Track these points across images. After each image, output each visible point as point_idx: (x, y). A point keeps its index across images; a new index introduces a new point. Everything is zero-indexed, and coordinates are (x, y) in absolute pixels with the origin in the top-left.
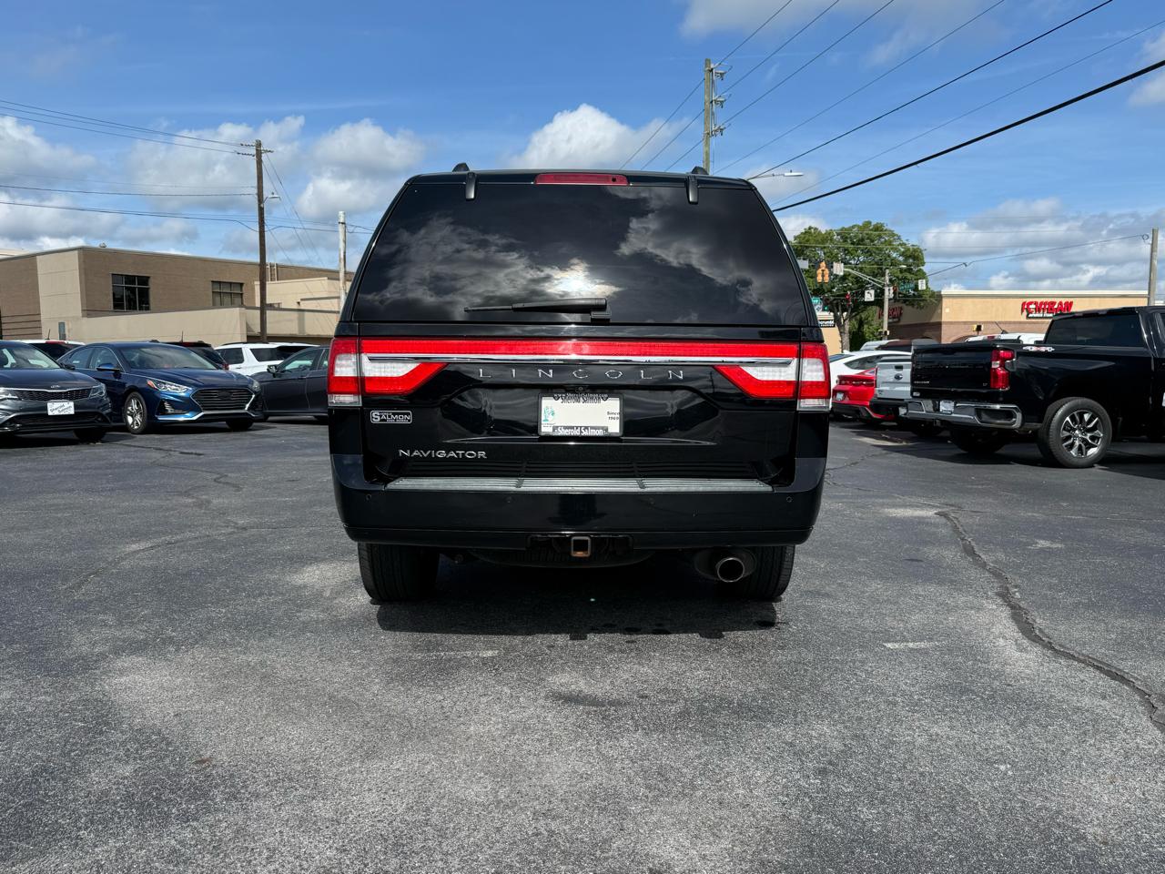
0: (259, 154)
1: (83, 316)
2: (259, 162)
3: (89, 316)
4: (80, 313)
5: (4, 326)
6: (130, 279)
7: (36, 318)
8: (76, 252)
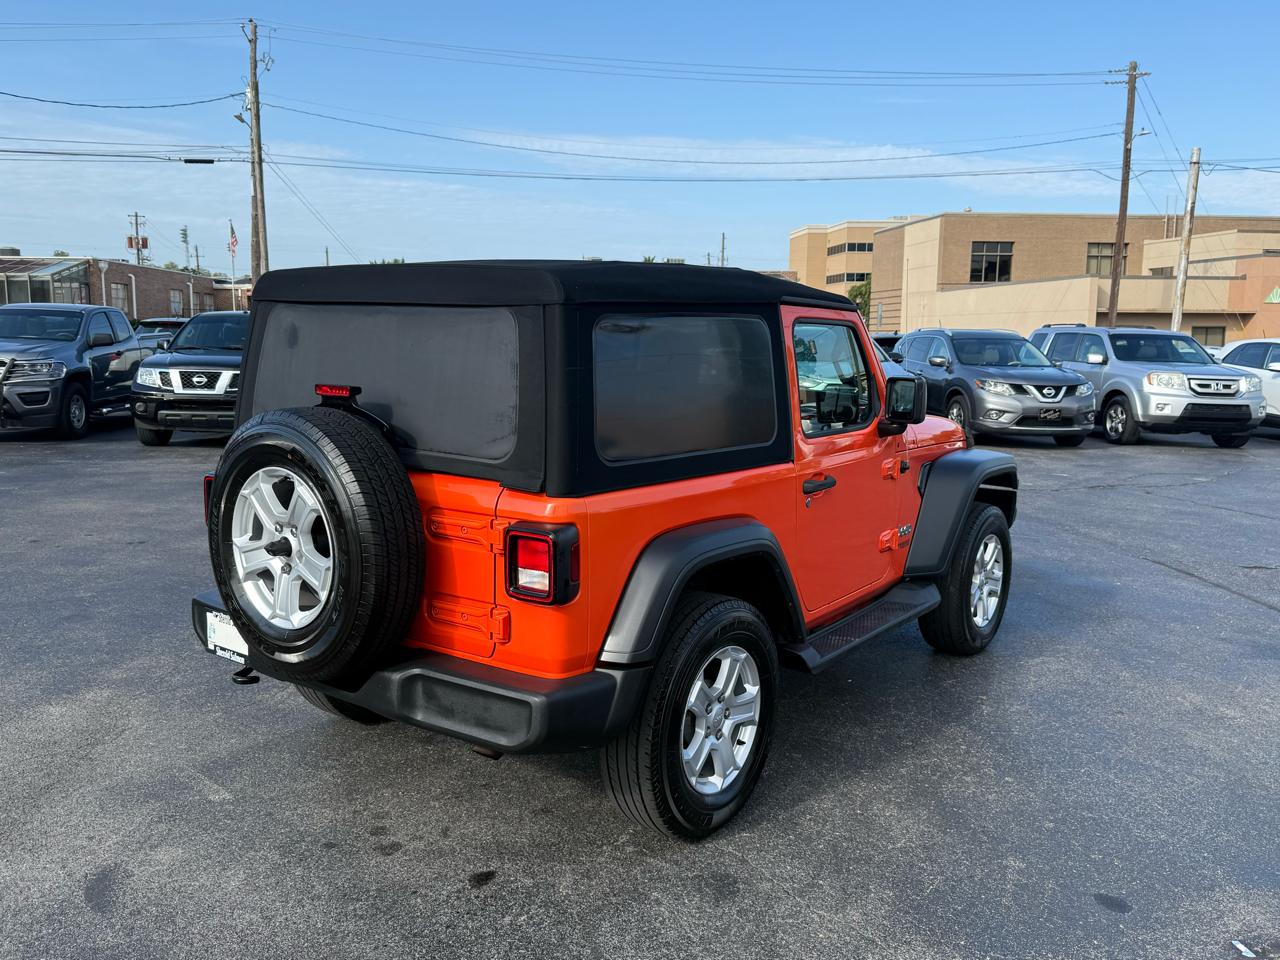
0: (1132, 82)
1: (938, 291)
2: (1132, 91)
3: (942, 290)
4: (935, 289)
5: (872, 303)
6: (992, 245)
7: (897, 293)
8: (939, 219)
